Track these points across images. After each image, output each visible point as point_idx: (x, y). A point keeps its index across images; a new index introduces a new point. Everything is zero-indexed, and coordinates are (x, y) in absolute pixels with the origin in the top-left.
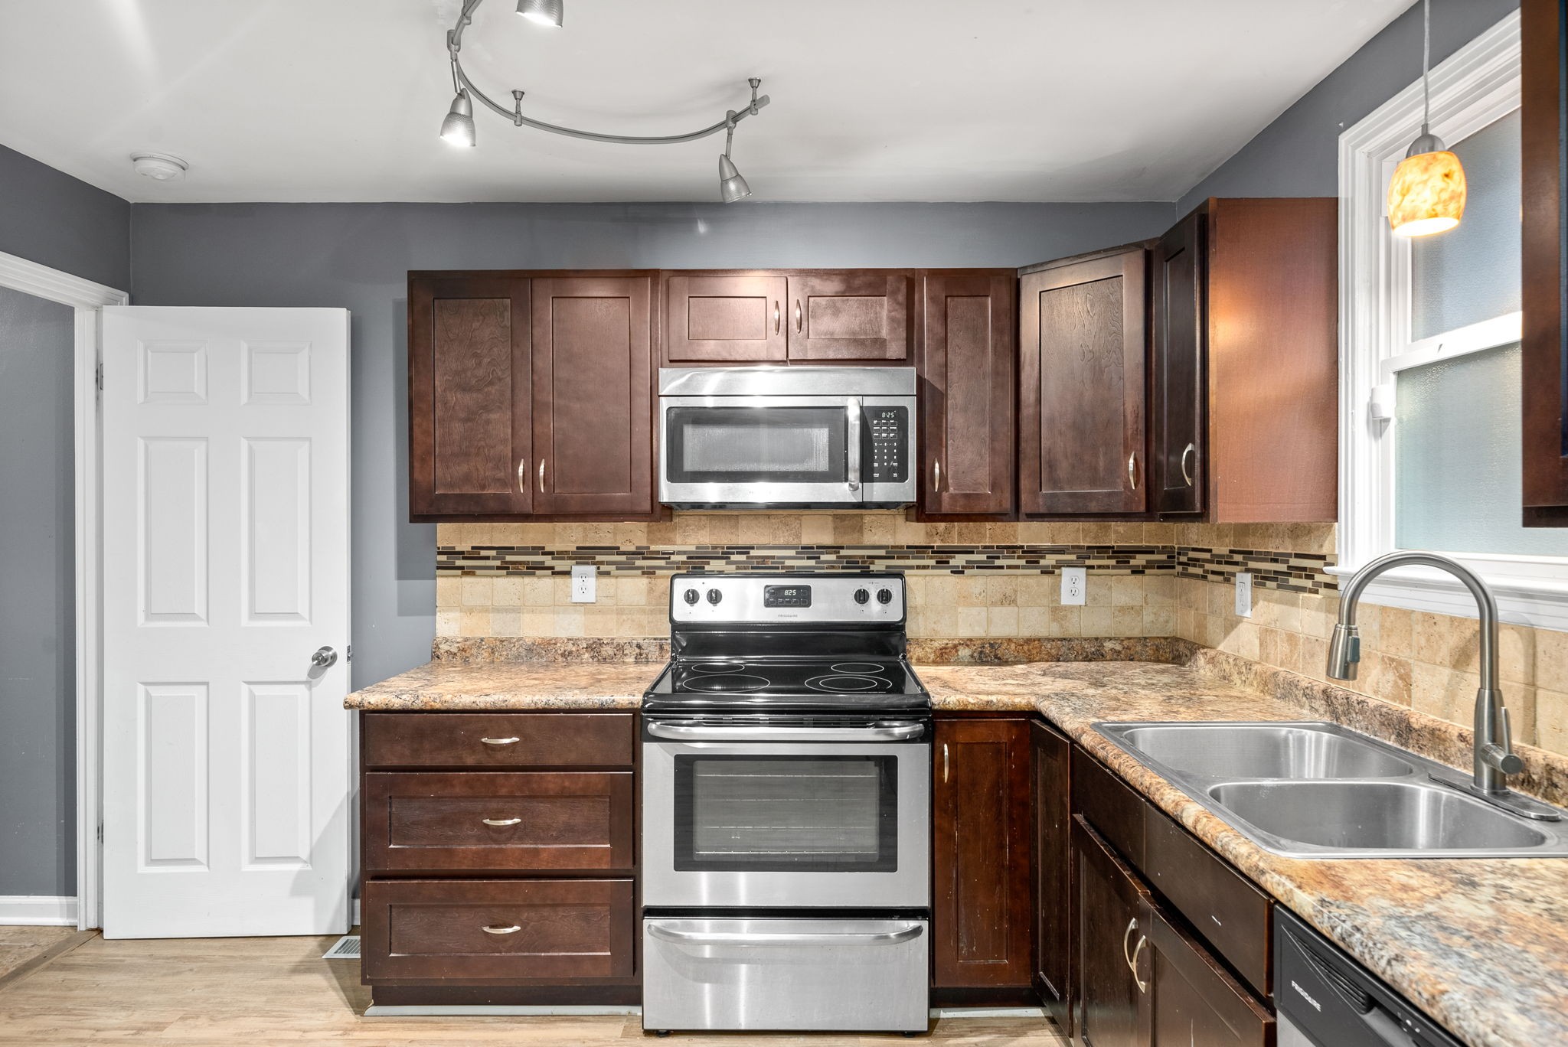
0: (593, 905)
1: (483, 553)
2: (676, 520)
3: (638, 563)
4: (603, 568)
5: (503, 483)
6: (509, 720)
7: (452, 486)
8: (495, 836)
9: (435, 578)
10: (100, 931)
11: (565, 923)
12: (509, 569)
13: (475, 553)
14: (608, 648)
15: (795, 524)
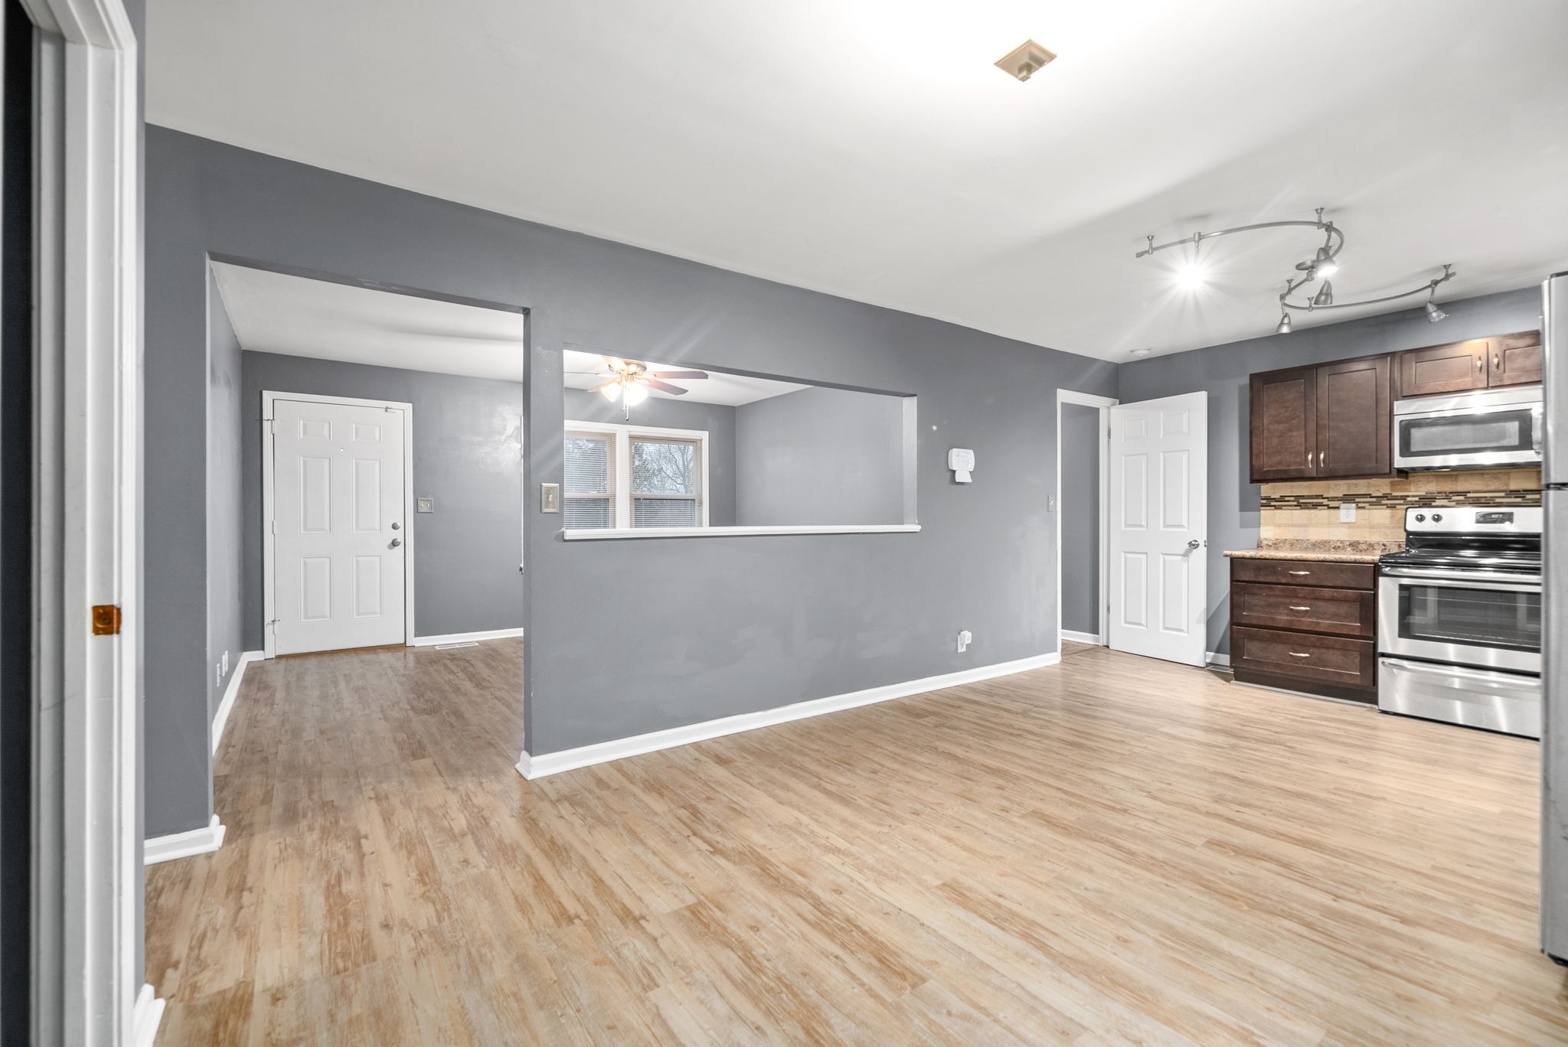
0: (1349, 650)
1: (1286, 499)
2: (1411, 479)
3: (1383, 502)
4: (1360, 505)
5: (1300, 464)
6: (1304, 564)
7: (1271, 466)
8: (1296, 614)
9: (1259, 511)
10: (1108, 647)
11: (1334, 656)
12: (1300, 506)
13: (1282, 499)
14: (1363, 545)
15: (1505, 477)
